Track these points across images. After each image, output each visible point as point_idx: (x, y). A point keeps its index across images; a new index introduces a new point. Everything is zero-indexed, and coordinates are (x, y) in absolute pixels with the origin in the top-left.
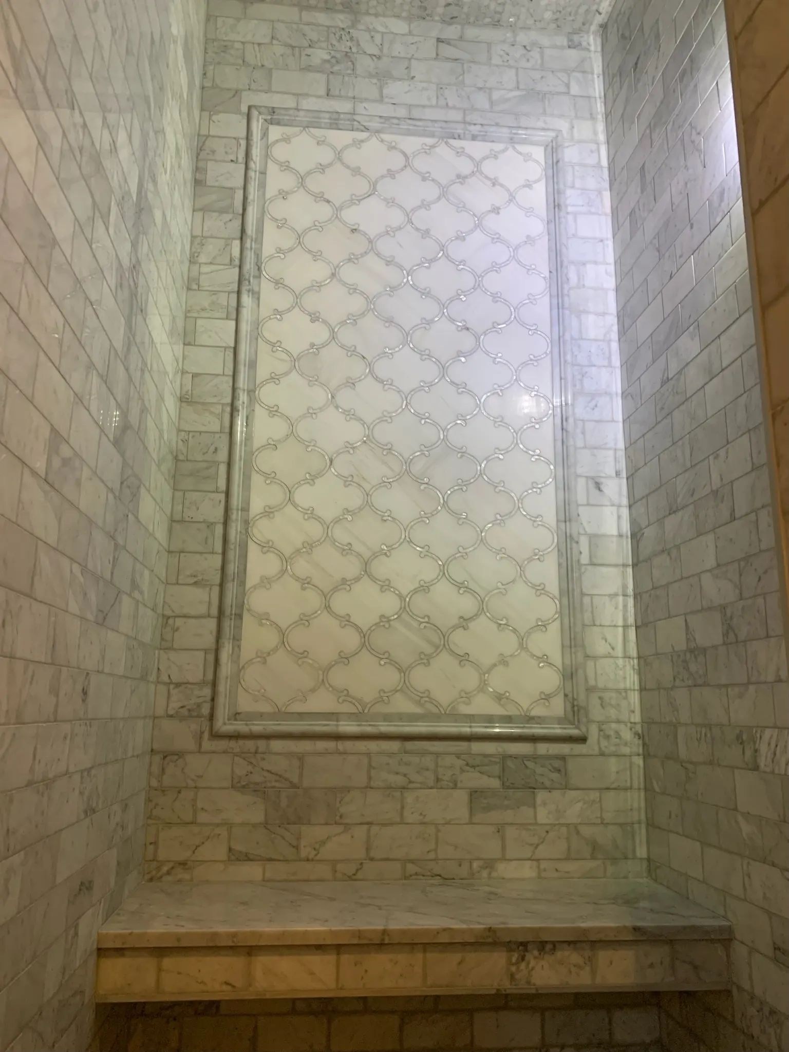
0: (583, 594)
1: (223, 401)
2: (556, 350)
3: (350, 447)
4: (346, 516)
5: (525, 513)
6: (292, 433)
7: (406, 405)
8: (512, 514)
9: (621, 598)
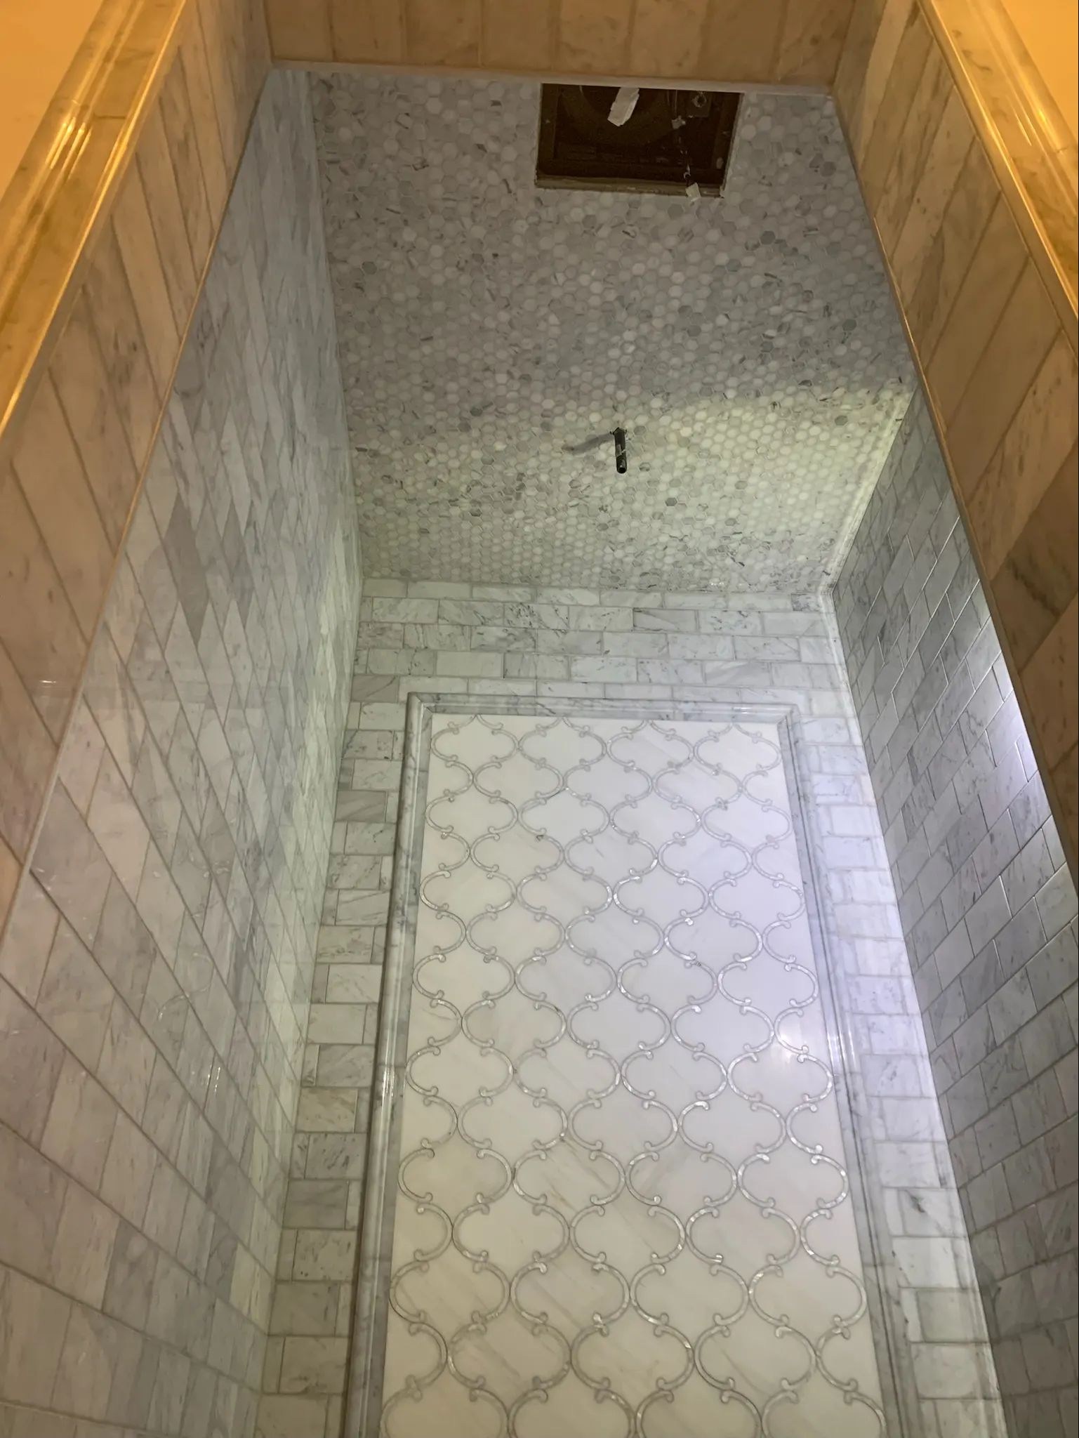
0: (920, 1398)
1: (359, 1084)
2: (826, 993)
3: (541, 1149)
4: (537, 1266)
5: (811, 1253)
6: (457, 1130)
7: (621, 1081)
8: (792, 1255)
9: (981, 1404)
